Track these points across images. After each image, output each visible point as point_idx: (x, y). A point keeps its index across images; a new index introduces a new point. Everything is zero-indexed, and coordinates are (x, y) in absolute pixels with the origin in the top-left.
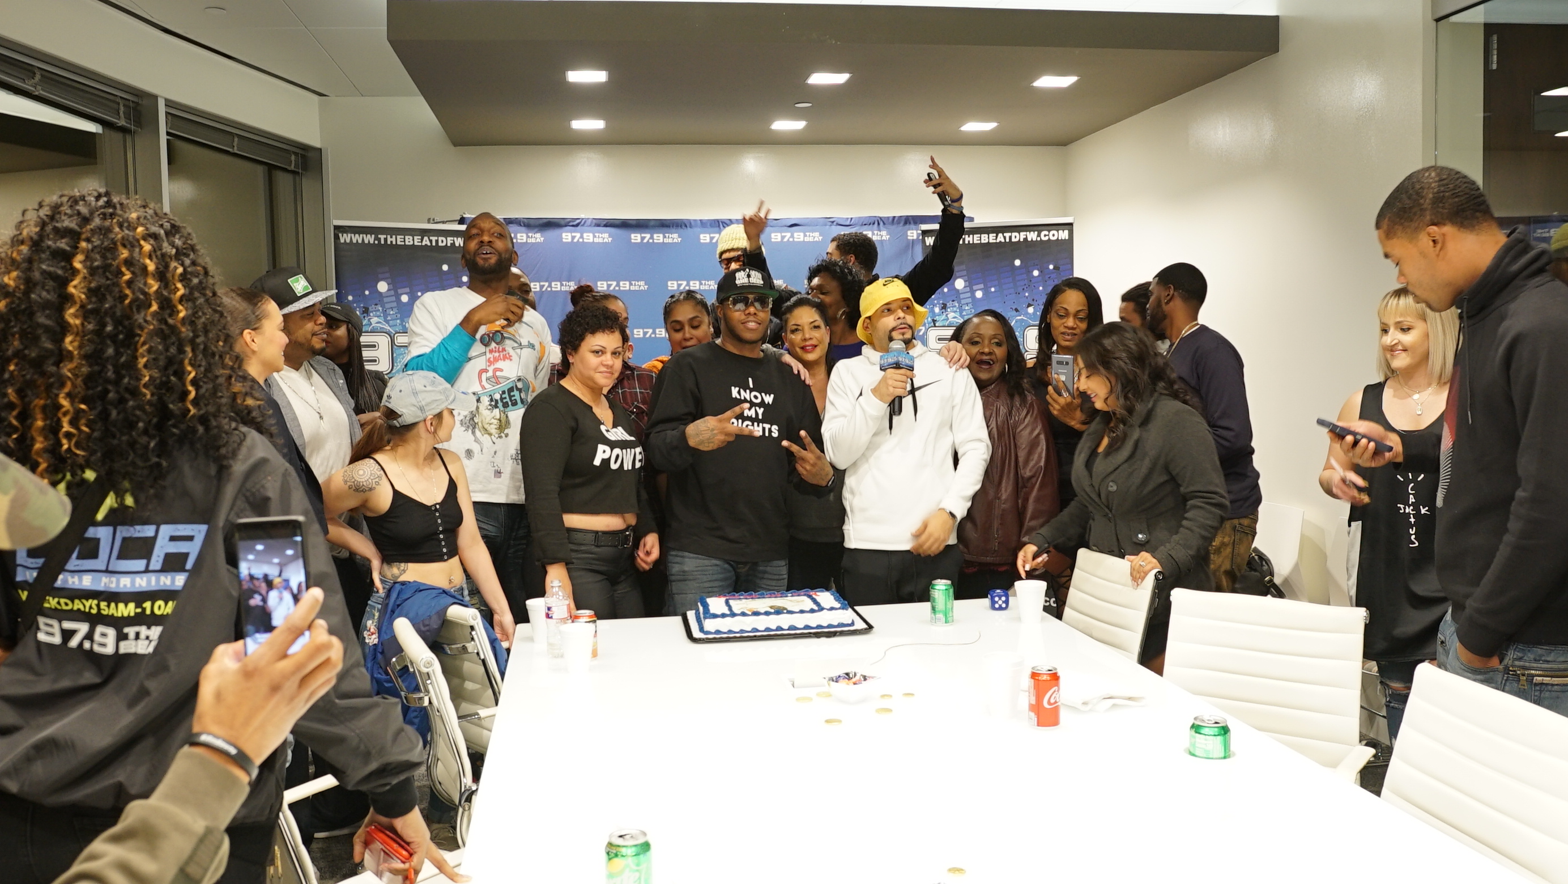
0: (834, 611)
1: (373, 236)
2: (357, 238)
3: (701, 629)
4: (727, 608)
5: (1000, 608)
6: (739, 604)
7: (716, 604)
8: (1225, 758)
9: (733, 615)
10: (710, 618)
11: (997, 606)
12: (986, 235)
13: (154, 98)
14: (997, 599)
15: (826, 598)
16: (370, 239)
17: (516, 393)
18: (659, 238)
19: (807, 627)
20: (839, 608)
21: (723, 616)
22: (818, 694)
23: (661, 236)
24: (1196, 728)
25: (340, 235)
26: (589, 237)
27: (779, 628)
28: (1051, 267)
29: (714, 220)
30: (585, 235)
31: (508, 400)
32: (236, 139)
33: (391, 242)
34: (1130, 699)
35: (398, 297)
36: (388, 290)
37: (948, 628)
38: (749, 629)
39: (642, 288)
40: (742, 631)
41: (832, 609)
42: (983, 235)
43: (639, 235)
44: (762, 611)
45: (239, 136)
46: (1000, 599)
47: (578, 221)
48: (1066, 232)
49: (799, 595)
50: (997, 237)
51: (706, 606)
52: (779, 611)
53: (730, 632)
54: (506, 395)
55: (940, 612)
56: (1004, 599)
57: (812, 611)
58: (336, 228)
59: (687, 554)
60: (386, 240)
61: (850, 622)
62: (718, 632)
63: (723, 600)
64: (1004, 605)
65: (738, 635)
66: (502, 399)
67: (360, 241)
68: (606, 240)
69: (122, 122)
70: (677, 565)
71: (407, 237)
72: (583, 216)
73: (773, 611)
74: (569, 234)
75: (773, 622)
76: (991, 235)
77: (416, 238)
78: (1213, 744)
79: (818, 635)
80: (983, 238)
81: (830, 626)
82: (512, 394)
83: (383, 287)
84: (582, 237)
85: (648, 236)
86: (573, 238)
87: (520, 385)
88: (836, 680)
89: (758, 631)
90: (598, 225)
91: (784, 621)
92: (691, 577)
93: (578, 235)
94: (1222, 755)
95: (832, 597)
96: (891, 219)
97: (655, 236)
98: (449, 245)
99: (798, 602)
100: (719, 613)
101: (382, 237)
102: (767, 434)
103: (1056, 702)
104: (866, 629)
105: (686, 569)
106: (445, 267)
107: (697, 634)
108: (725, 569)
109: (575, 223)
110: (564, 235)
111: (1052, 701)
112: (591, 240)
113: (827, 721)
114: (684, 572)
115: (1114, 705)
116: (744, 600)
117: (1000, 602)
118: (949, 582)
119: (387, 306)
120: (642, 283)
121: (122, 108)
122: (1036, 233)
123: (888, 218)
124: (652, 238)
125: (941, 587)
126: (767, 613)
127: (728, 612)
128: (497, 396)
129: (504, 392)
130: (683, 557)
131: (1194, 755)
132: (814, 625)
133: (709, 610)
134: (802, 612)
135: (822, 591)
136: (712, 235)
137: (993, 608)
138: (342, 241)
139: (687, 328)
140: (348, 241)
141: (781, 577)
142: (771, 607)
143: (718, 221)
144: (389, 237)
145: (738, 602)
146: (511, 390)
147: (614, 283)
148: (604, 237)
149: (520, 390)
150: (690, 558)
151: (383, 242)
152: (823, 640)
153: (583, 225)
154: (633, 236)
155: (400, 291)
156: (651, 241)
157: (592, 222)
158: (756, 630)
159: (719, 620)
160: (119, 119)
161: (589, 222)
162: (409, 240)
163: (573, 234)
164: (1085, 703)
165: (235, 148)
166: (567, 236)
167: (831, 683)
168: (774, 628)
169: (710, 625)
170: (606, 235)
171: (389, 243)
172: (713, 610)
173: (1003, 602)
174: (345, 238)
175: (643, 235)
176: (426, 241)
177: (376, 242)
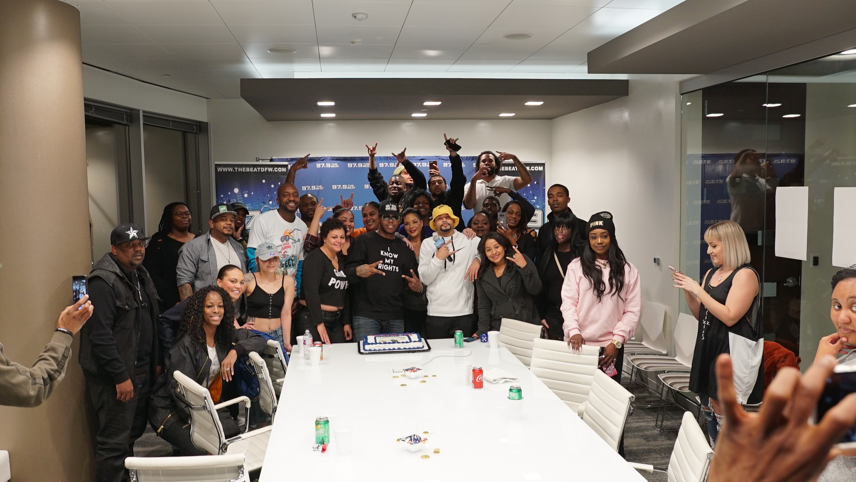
0: (415, 343)
1: (232, 168)
2: (225, 169)
3: (364, 349)
4: (374, 340)
5: (484, 341)
6: (379, 339)
7: (371, 339)
8: (519, 399)
9: (376, 343)
10: (367, 345)
11: (483, 341)
12: (507, 167)
13: (138, 111)
14: (483, 338)
15: (414, 337)
16: (231, 169)
17: (291, 261)
18: (360, 165)
19: (405, 349)
20: (418, 341)
21: (372, 344)
22: (402, 375)
23: (362, 164)
24: (511, 390)
25: (218, 168)
26: (328, 165)
27: (394, 349)
28: (535, 183)
29: (386, 157)
30: (327, 164)
31: (288, 264)
32: (171, 123)
33: (240, 171)
34: (513, 379)
35: (243, 195)
36: (239, 192)
37: (461, 350)
38: (382, 349)
39: (353, 188)
40: (379, 350)
41: (415, 341)
42: (506, 167)
43: (351, 164)
44: (388, 342)
45: (172, 121)
46: (484, 338)
47: (324, 158)
48: (542, 167)
49: (404, 335)
50: (512, 168)
51: (367, 339)
52: (394, 342)
53: (375, 350)
54: (287, 262)
55: (457, 343)
56: (486, 338)
57: (407, 342)
58: (216, 165)
59: (360, 317)
60: (238, 170)
61: (422, 347)
62: (370, 350)
63: (374, 337)
64: (486, 340)
65: (378, 351)
66: (285, 264)
67: (226, 171)
68: (336, 166)
69: (125, 122)
70: (356, 322)
71: (247, 168)
72: (326, 156)
73: (391, 342)
74: (320, 164)
75: (392, 346)
76: (509, 167)
77: (251, 168)
78: (515, 395)
79: (409, 352)
80: (506, 169)
81: (414, 348)
82: (289, 262)
83: (236, 190)
84: (325, 165)
85: (355, 164)
86: (321, 166)
87: (293, 258)
88: (407, 370)
89: (385, 350)
90: (333, 160)
91: (396, 346)
92: (362, 327)
93: (324, 164)
94: (518, 399)
95: (417, 336)
96: (466, 158)
97: (359, 164)
98: (265, 171)
99: (403, 338)
100: (371, 343)
101: (236, 168)
102: (394, 270)
103: (481, 380)
104: (428, 350)
105: (360, 323)
106: (264, 181)
107: (362, 351)
108: (375, 323)
109: (322, 159)
110: (317, 164)
111: (479, 379)
112: (330, 167)
113: (402, 385)
114: (359, 324)
115: (506, 381)
116: (382, 337)
117: (484, 339)
118: (461, 331)
119: (238, 199)
120: (353, 186)
121: (125, 116)
122: (529, 167)
123: (465, 157)
124: (357, 165)
125: (458, 333)
126: (389, 343)
127: (374, 342)
128: (284, 263)
129: (286, 261)
130: (359, 318)
131: (509, 398)
132: (408, 348)
133: (367, 341)
134: (403, 343)
135: (414, 334)
136: (385, 164)
137: (482, 341)
138: (219, 171)
139: (368, 216)
140: (221, 171)
141: (400, 327)
142: (392, 340)
143: (387, 157)
144: (239, 168)
145: (380, 338)
146: (289, 260)
147: (340, 186)
148: (335, 165)
149: (293, 260)
150: (362, 319)
151: (236, 171)
152: (411, 354)
153: (326, 160)
154: (348, 164)
155: (244, 192)
156: (357, 166)
157: (330, 159)
158: (385, 349)
159: (370, 345)
160: (124, 121)
161: (328, 159)
162: (248, 170)
163: (322, 164)
164: (495, 380)
165: (171, 126)
166: (318, 165)
167: (406, 371)
168: (392, 349)
169: (367, 347)
170: (336, 164)
171: (239, 171)
172: (369, 341)
173: (486, 339)
174: (220, 169)
175: (353, 164)
176: (255, 170)
177: (234, 171)
